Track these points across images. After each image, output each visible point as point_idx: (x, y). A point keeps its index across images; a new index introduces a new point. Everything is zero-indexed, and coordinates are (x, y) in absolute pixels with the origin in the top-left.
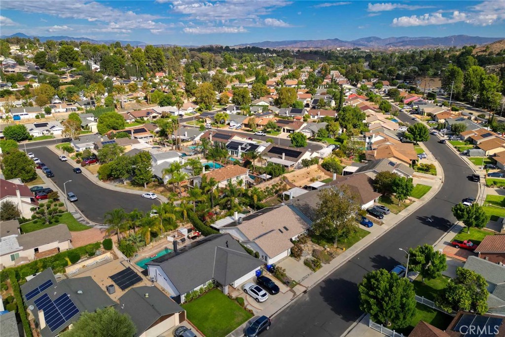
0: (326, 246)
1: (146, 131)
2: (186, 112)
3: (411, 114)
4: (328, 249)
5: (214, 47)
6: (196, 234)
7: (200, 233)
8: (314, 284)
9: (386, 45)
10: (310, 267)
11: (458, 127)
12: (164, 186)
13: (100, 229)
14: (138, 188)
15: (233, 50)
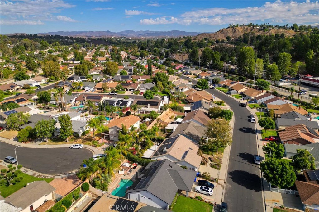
0: (214, 154)
1: (25, 100)
2: (40, 83)
3: (184, 75)
4: (216, 156)
5: (25, 35)
6: (135, 165)
7: (137, 164)
8: (225, 177)
9: (138, 35)
10: (216, 168)
11: (217, 80)
12: (80, 138)
13: (62, 178)
14: (60, 143)
15: (41, 37)
